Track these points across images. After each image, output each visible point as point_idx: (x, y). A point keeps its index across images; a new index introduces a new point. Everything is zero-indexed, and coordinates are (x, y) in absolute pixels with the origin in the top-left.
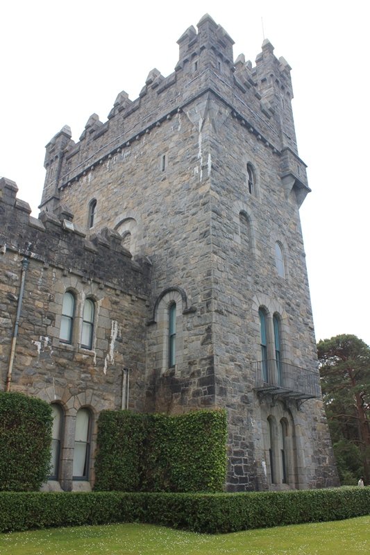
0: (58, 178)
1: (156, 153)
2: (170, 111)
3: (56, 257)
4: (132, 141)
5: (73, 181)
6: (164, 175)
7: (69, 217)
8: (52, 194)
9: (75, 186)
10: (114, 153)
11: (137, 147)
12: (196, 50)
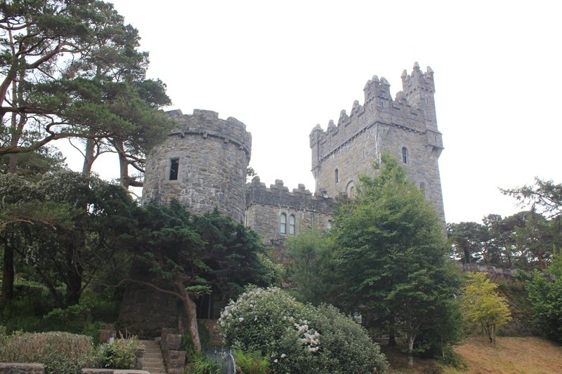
0: (318, 155)
1: (360, 149)
2: (363, 128)
3: (323, 209)
4: (350, 140)
5: (325, 158)
6: (364, 161)
7: (325, 192)
8: (316, 165)
9: (327, 160)
10: (342, 145)
11: (352, 143)
12: (371, 98)
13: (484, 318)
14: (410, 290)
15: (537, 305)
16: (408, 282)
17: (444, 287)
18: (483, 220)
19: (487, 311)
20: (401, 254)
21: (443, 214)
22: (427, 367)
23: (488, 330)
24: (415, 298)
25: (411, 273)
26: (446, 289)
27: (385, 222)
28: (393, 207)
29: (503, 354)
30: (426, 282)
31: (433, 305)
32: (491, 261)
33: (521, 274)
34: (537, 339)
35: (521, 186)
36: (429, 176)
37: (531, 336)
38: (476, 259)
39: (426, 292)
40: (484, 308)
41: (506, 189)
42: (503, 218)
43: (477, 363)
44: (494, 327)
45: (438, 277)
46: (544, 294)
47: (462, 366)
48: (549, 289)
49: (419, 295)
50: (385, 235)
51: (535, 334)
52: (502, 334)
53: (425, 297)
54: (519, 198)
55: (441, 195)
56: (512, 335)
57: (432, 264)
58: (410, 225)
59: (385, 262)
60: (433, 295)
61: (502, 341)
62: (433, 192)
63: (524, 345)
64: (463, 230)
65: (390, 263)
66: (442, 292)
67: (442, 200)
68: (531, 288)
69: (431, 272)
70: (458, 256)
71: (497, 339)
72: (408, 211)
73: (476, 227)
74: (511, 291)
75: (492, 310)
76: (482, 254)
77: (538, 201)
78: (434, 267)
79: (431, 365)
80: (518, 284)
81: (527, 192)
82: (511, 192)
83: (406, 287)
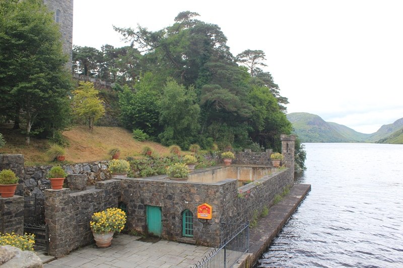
13: (87, 113)
14: (31, 88)
15: (122, 107)
16: (30, 82)
17: (57, 88)
18: (101, 48)
19: (90, 108)
20: (25, 59)
21: (71, 37)
22: (41, 144)
23: (89, 121)
24: (33, 94)
25: (32, 75)
26: (59, 90)
27: (14, 32)
28: (24, 21)
29: (96, 137)
30: (43, 83)
31: (47, 101)
32: (103, 77)
33: (117, 86)
34: (119, 128)
35: (127, 28)
36: (64, 6)
37: (116, 126)
38: (93, 74)
39: (43, 91)
40: (88, 107)
41: (117, 27)
42: (115, 48)
43: (78, 142)
44: (93, 120)
45: (54, 81)
46: (128, 101)
47: (65, 144)
48: (132, 98)
49: (36, 92)
50: (13, 42)
51: (119, 126)
52: (99, 125)
53: (42, 94)
54: (124, 35)
55: (72, 23)
56: (105, 125)
57: (51, 71)
58: (36, 38)
59: (11, 64)
60: (48, 93)
61: (98, 129)
62: (66, 19)
63: (111, 131)
64: (86, 52)
65: (16, 65)
66: (55, 92)
67: (72, 26)
68: (121, 96)
69: (49, 76)
70: (80, 71)
71: (95, 127)
72: (36, 26)
73: (95, 51)
74: (108, 97)
75: (93, 108)
76: (97, 71)
77: (136, 39)
78: (52, 73)
79: (44, 143)
80: (114, 93)
81: (130, 33)
82: (120, 30)
83: (27, 85)
